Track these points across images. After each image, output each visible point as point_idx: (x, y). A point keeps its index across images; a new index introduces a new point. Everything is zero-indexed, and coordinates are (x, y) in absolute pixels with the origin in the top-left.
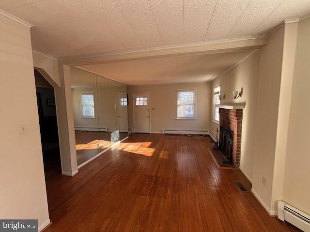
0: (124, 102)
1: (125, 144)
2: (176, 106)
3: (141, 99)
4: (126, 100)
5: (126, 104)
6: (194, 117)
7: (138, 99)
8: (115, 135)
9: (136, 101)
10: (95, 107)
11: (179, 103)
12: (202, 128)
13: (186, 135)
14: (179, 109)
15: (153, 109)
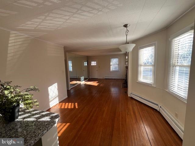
0: (86, 64)
1: (86, 82)
2: (110, 65)
3: (94, 62)
4: (86, 63)
5: (86, 65)
6: (119, 70)
7: (92, 62)
8: (82, 78)
9: (91, 63)
10: (72, 66)
11: (111, 64)
12: (123, 76)
13: (115, 79)
14: (111, 67)
15: (99, 67)
